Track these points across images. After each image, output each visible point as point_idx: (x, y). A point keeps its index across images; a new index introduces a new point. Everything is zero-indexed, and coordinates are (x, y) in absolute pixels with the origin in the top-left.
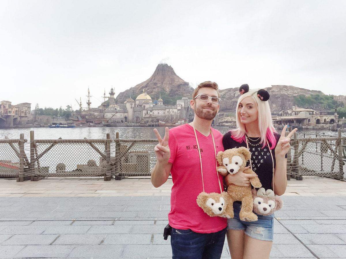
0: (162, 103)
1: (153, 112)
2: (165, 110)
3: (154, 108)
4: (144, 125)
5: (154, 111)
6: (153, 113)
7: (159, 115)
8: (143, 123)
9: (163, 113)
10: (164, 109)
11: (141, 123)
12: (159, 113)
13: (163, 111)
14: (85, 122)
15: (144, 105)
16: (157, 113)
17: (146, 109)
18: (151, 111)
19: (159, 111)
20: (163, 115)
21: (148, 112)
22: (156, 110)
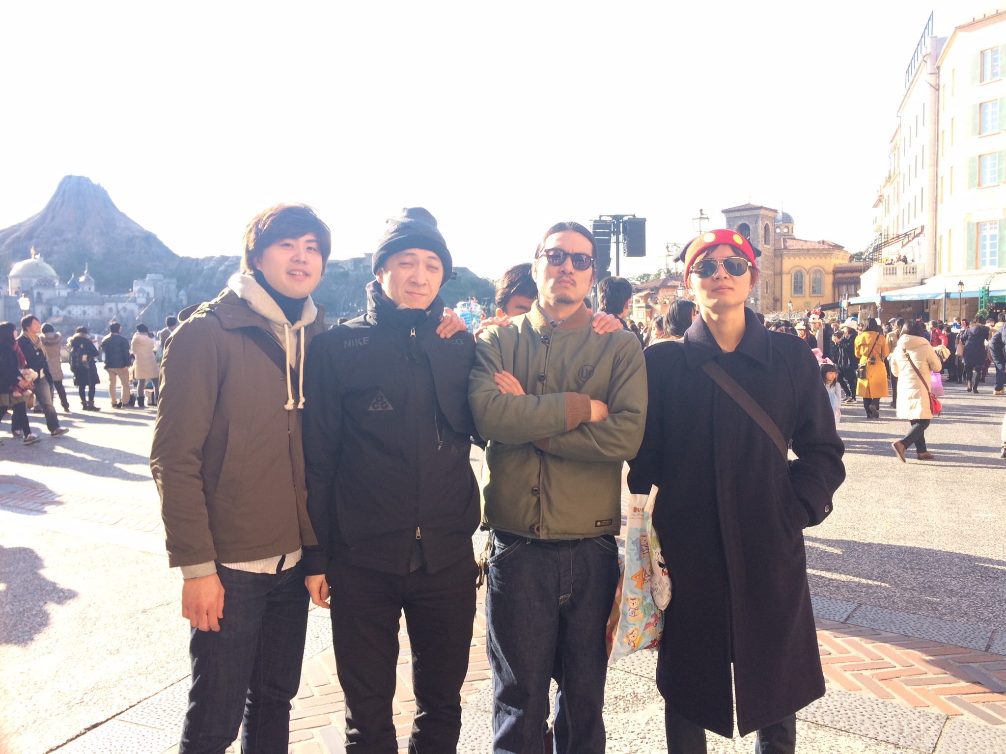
0: (93, 288)
1: (68, 309)
3: (70, 301)
5: (70, 308)
6: (70, 313)
10: (100, 302)
12: (84, 313)
13: (97, 307)
15: (41, 291)
16: (80, 312)
17: (44, 300)
18: (62, 308)
19: (86, 308)
20: (98, 317)
21: (50, 311)
22: (76, 304)
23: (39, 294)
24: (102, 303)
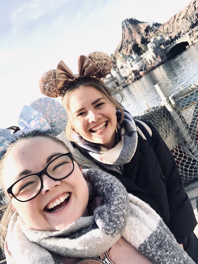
0: (137, 55)
9: (141, 62)
10: (141, 58)
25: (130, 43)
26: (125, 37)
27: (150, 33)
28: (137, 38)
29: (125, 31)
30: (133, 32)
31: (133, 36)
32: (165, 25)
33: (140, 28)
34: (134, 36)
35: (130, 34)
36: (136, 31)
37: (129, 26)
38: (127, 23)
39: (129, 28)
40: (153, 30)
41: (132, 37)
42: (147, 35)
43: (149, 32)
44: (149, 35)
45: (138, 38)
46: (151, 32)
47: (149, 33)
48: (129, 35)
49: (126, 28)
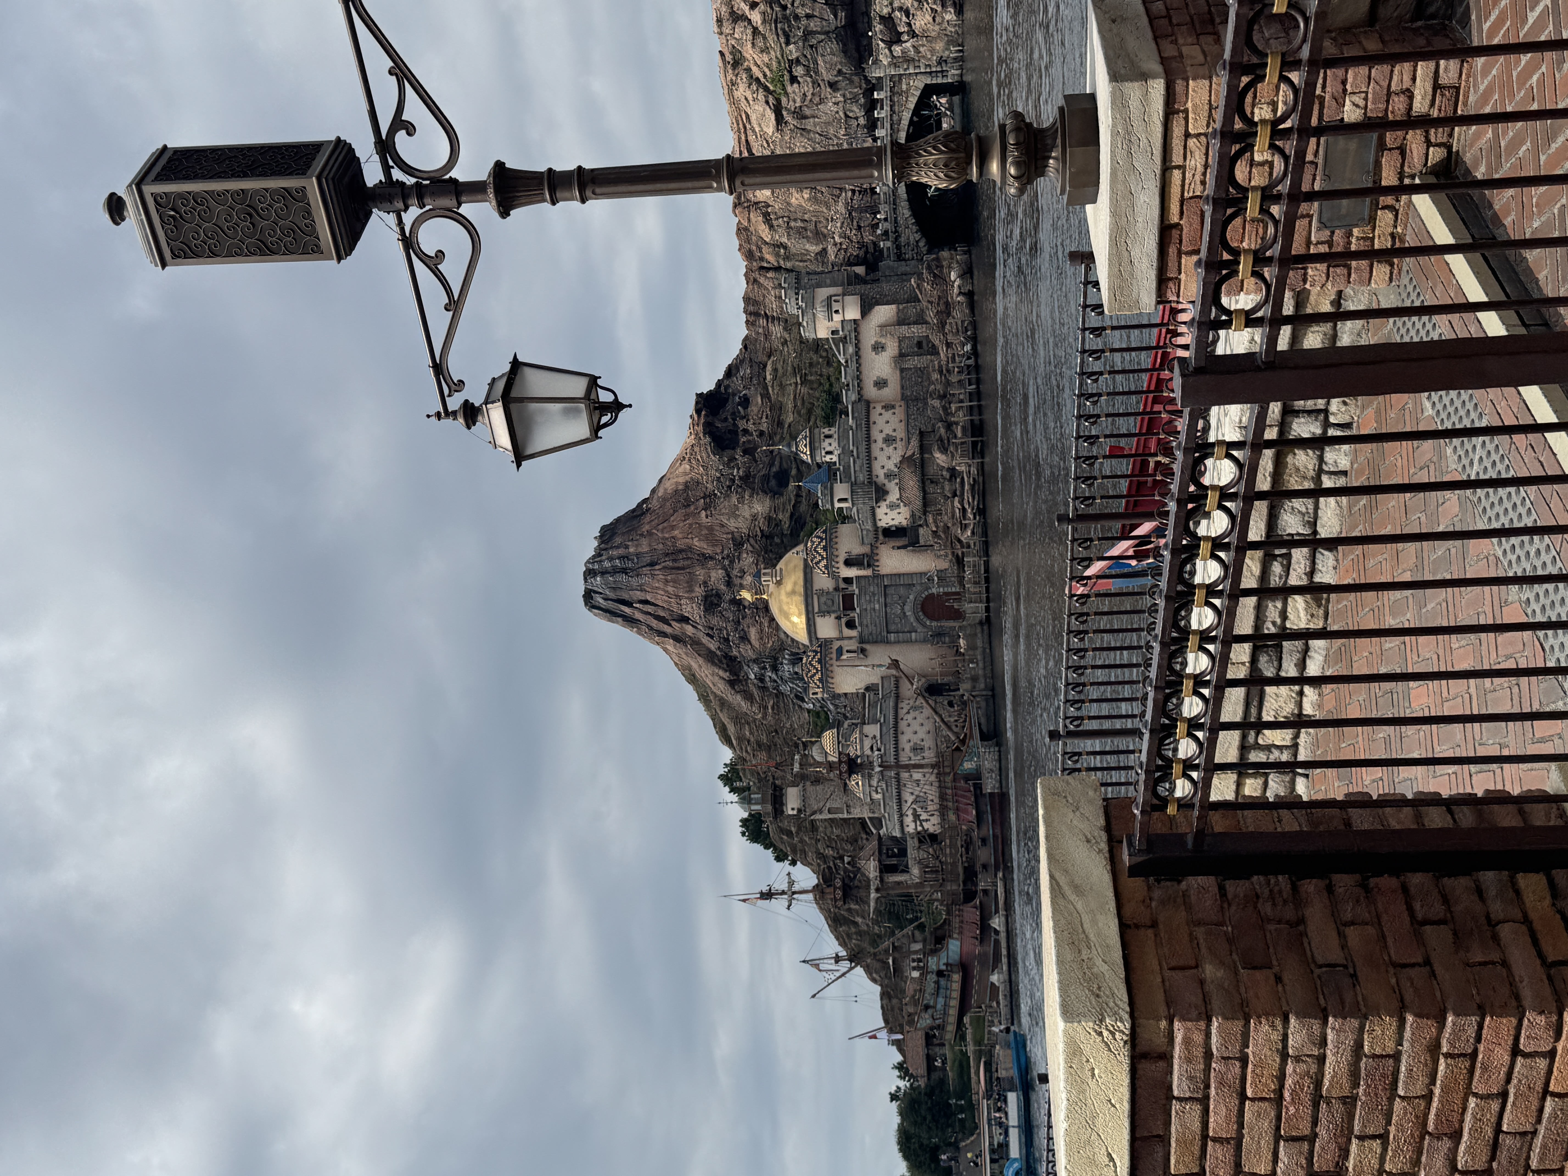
0: (826, 431)
1: (881, 479)
2: (868, 403)
3: (861, 477)
4: (972, 487)
5: (880, 474)
7: (901, 434)
8: (961, 502)
9: (887, 415)
10: (861, 407)
11: (964, 527)
12: (890, 440)
13: (874, 416)
14: (971, 913)
15: (841, 559)
16: (889, 451)
17: (866, 549)
19: (878, 437)
20: (900, 412)
21: (890, 533)
22: (870, 459)
23: (848, 563)
24: (867, 405)
25: (729, 583)
26: (684, 620)
27: (751, 427)
28: (732, 524)
29: (649, 598)
30: (680, 544)
31: (709, 551)
32: (756, 303)
33: (686, 485)
34: (714, 542)
35: (683, 568)
36: (687, 516)
37: (638, 555)
38: (607, 564)
39: (648, 559)
40: (745, 402)
41: (711, 558)
42: (749, 451)
43: (742, 424)
44: (761, 434)
45: (733, 513)
46: (743, 418)
47: (746, 432)
48: (682, 577)
49: (634, 582)
